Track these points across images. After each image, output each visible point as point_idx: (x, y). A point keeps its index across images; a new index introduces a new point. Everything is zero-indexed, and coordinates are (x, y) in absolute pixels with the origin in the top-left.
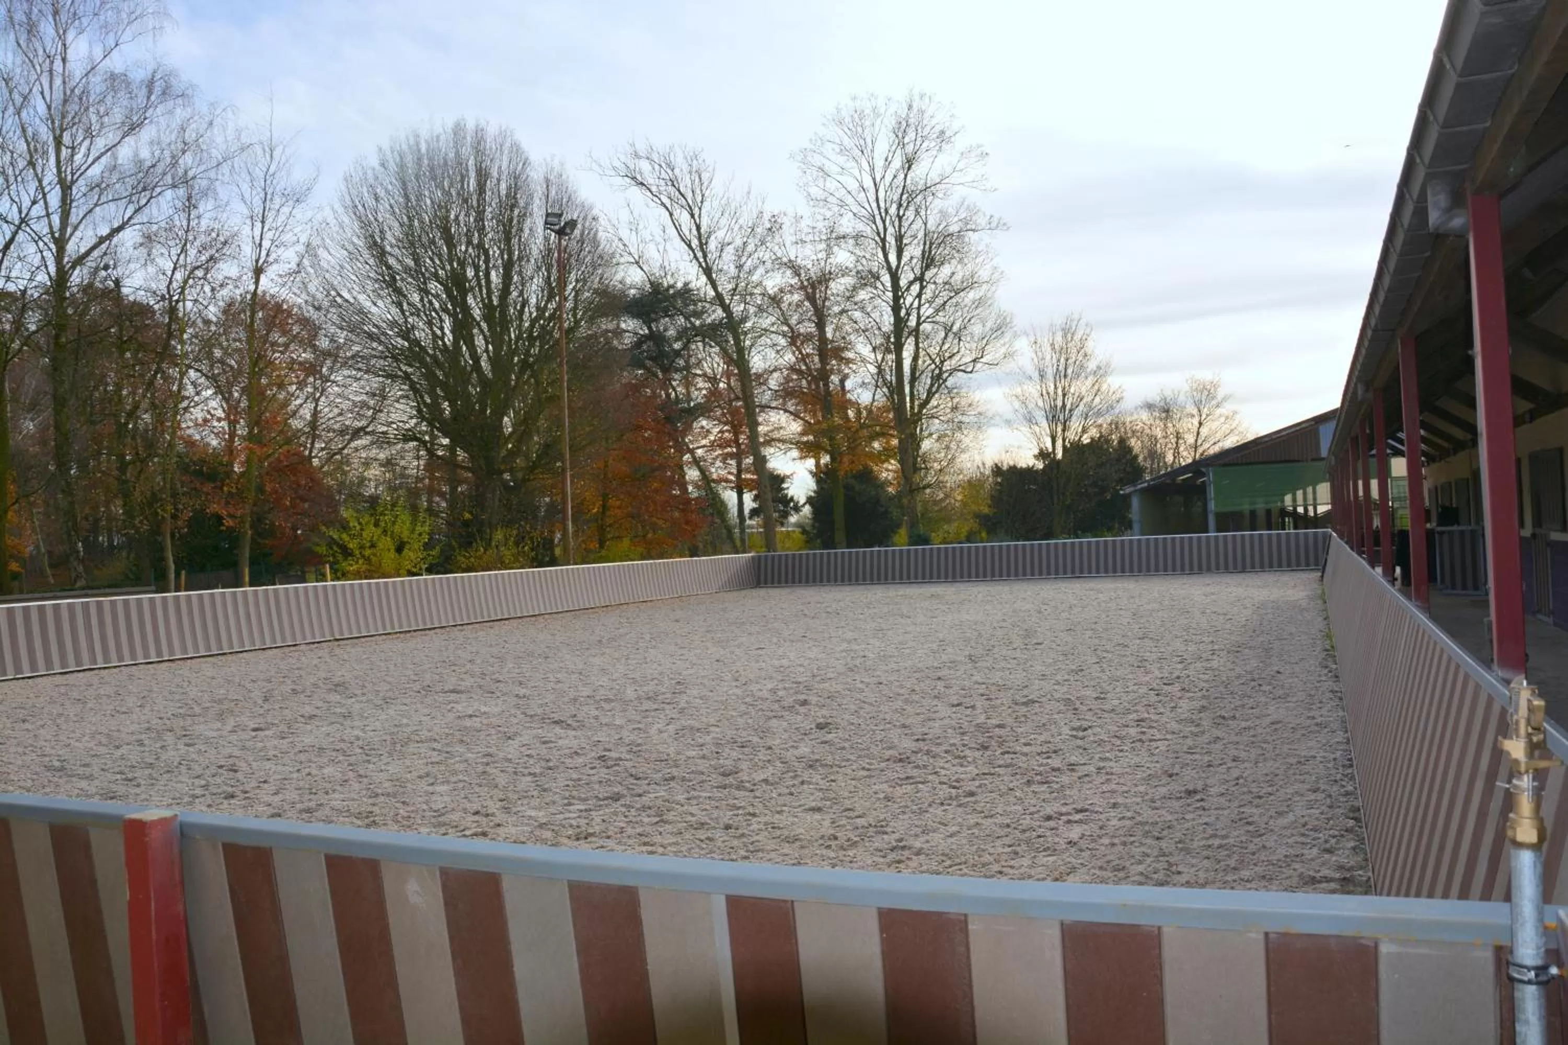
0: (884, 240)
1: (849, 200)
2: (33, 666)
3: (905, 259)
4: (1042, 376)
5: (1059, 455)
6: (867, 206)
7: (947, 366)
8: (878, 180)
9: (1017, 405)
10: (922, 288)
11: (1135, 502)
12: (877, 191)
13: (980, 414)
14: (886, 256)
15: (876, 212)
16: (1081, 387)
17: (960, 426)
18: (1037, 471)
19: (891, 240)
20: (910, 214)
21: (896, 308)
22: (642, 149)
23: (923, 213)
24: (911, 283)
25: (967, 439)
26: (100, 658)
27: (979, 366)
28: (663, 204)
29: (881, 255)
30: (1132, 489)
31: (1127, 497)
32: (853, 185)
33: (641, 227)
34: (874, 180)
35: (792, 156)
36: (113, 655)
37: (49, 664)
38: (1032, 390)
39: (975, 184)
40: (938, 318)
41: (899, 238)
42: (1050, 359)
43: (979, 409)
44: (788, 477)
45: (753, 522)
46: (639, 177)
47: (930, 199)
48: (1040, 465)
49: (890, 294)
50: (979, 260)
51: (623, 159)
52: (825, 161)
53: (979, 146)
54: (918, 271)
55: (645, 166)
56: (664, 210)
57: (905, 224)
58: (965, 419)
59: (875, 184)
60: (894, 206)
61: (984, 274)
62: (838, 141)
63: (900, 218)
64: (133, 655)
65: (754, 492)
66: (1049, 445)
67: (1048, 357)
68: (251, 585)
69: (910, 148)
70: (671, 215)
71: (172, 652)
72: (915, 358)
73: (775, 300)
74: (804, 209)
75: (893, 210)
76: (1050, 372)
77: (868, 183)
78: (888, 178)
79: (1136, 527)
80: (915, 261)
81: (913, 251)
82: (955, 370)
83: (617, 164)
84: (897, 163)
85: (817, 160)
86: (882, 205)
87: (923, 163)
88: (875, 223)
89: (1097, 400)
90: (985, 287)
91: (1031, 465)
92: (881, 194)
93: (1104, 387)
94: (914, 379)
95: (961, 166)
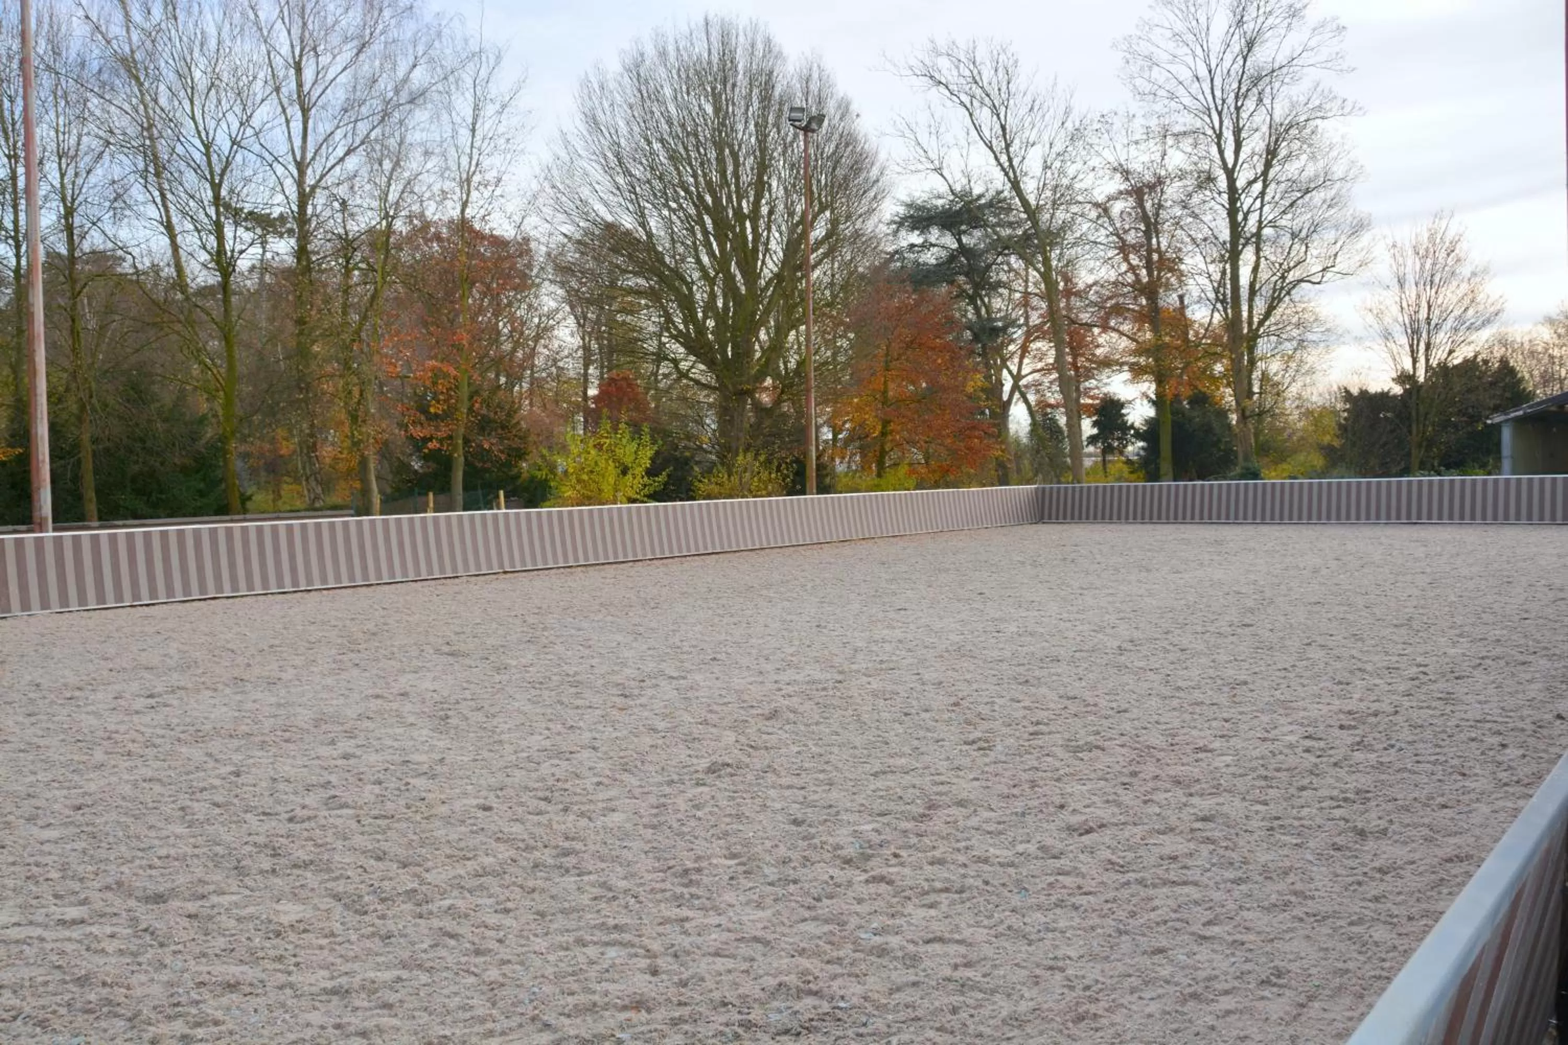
0: (1219, 136)
1: (1181, 91)
2: (153, 593)
3: (1242, 156)
4: (1401, 283)
5: (1421, 376)
6: (1201, 97)
7: (1291, 277)
8: (1213, 66)
9: (1370, 319)
10: (1265, 186)
11: (1507, 434)
12: (1212, 80)
13: (1328, 330)
14: (1221, 152)
15: (1212, 106)
16: (1450, 296)
17: (1302, 344)
18: (1395, 396)
19: (1228, 135)
20: (1250, 104)
21: (1232, 212)
22: (942, 44)
23: (1267, 101)
24: (1250, 183)
25: (1311, 357)
26: (227, 585)
27: (1328, 275)
28: (962, 103)
29: (1214, 150)
30: (1502, 418)
31: (1497, 427)
32: (1185, 74)
33: (942, 130)
34: (1209, 66)
35: (1114, 46)
36: (242, 583)
37: (170, 591)
38: (1390, 299)
39: (1329, 65)
40: (1283, 222)
41: (1237, 131)
42: (1412, 266)
43: (1328, 326)
44: (1130, 402)
45: (1091, 449)
46: (937, 76)
47: (1277, 85)
48: (1398, 390)
49: (1225, 196)
50: (1334, 154)
51: (920, 57)
52: (1154, 49)
53: (1334, 19)
54: (1260, 168)
55: (944, 63)
56: (964, 110)
57: (1244, 115)
58: (1310, 336)
59: (1210, 72)
60: (1232, 95)
61: (1338, 171)
62: (1167, 25)
63: (1238, 109)
64: (265, 584)
65: (1094, 418)
66: (1408, 365)
67: (1409, 263)
68: (465, 509)
69: (1249, 27)
70: (971, 115)
71: (310, 581)
72: (1255, 269)
73: (1104, 209)
74: (1135, 107)
75: (1231, 100)
76: (1410, 279)
77: (1203, 72)
78: (1227, 64)
79: (1506, 464)
80: (1256, 158)
81: (1255, 144)
82: (1302, 280)
83: (913, 62)
84: (1237, 45)
85: (1144, 48)
86: (1218, 93)
87: (1268, 44)
88: (1210, 116)
89: (1471, 312)
90: (1338, 185)
91: (1386, 390)
92: (1218, 82)
93: (1480, 298)
94: (1253, 292)
95: (1312, 43)
